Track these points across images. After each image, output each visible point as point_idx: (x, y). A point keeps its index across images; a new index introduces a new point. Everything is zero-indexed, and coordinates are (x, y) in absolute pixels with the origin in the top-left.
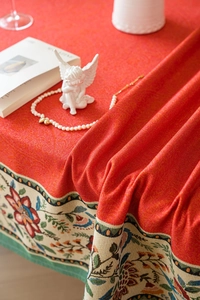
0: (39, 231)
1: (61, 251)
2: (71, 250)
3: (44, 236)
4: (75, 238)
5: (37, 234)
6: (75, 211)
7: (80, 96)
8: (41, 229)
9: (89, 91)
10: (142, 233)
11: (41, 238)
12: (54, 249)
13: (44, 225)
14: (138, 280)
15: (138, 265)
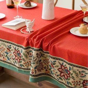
1: (26, 65)
2: (28, 65)
4: (29, 60)
5: (20, 61)
6: (29, 52)
9: (33, 28)
10: (43, 52)
14: (44, 68)
15: (43, 64)
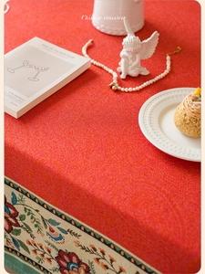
0: (17, 225)
1: (35, 251)
2: (43, 256)
3: (22, 230)
4: (47, 245)
5: (14, 228)
7: (133, 64)
8: (20, 222)
11: (18, 232)
12: (29, 247)
13: (23, 218)
